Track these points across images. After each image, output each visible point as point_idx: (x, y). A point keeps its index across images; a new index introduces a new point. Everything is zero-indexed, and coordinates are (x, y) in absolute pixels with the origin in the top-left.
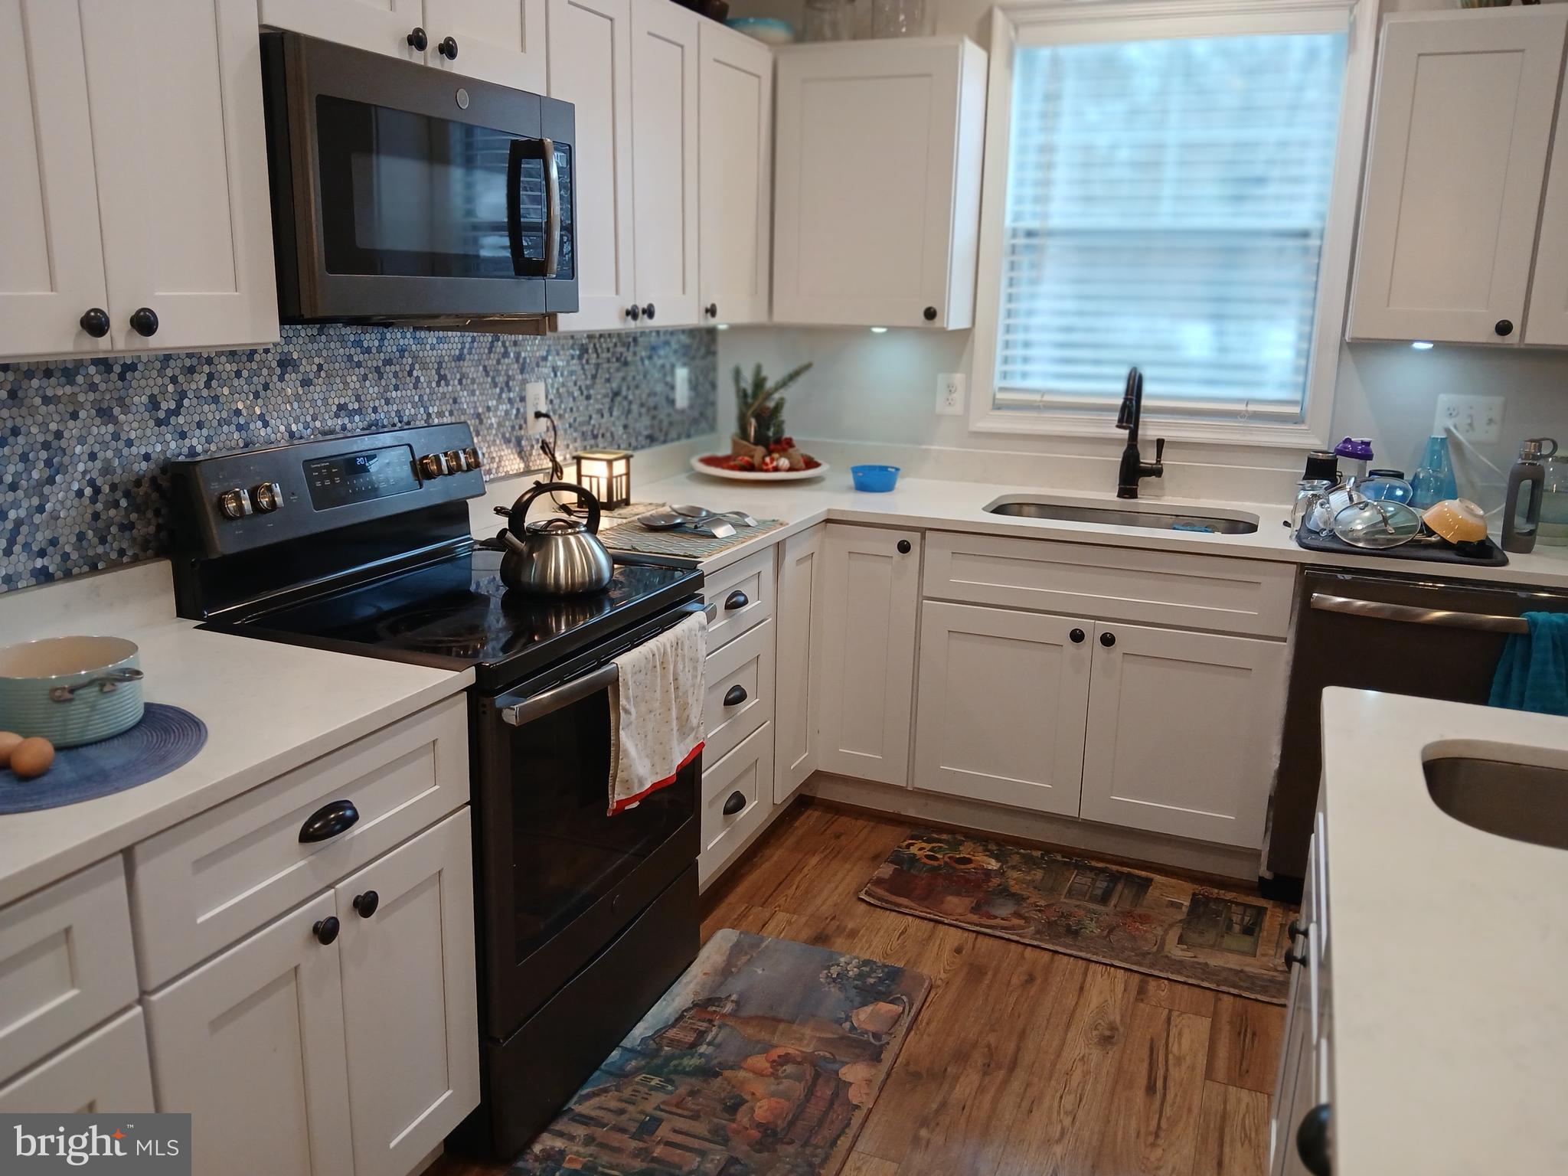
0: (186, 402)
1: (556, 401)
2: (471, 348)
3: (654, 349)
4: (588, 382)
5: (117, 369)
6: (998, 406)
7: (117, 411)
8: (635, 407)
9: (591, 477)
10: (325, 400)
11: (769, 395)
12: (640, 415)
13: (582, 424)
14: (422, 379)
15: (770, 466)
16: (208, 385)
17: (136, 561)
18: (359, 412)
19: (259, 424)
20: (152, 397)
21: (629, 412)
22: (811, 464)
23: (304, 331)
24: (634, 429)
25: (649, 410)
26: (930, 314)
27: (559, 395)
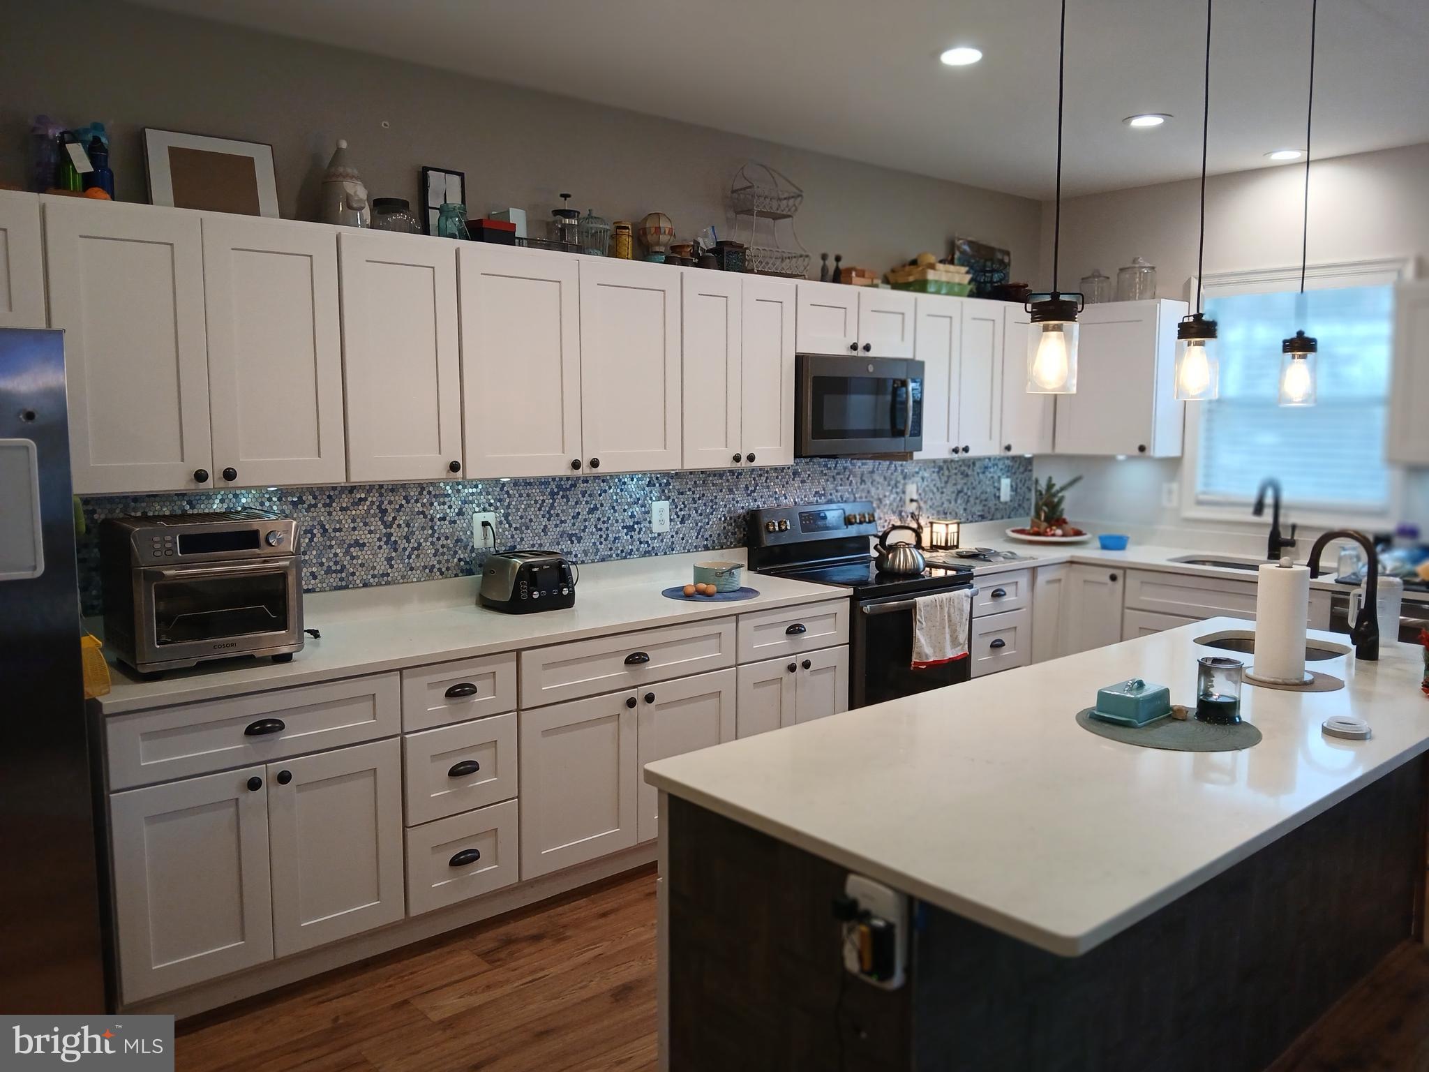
0: (758, 488)
1: (923, 495)
2: (878, 468)
3: (986, 468)
4: (943, 485)
5: (736, 474)
6: (1200, 503)
7: (734, 490)
8: (972, 500)
9: (937, 533)
10: (810, 489)
11: (1054, 495)
12: (975, 503)
13: (937, 506)
14: (853, 481)
15: (1049, 533)
16: (766, 482)
17: (735, 547)
18: (824, 495)
19: (784, 498)
20: (746, 485)
21: (968, 501)
22: (1078, 533)
23: (803, 460)
24: (971, 511)
25: (981, 501)
26: (1142, 449)
27: (924, 490)
